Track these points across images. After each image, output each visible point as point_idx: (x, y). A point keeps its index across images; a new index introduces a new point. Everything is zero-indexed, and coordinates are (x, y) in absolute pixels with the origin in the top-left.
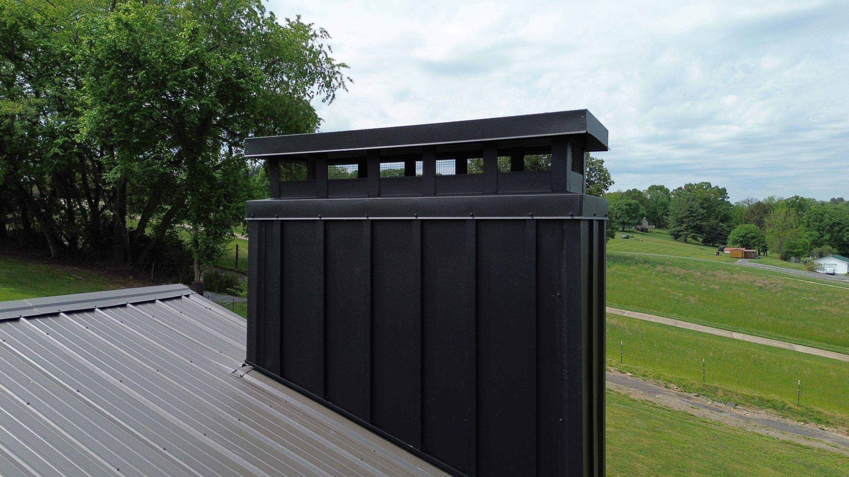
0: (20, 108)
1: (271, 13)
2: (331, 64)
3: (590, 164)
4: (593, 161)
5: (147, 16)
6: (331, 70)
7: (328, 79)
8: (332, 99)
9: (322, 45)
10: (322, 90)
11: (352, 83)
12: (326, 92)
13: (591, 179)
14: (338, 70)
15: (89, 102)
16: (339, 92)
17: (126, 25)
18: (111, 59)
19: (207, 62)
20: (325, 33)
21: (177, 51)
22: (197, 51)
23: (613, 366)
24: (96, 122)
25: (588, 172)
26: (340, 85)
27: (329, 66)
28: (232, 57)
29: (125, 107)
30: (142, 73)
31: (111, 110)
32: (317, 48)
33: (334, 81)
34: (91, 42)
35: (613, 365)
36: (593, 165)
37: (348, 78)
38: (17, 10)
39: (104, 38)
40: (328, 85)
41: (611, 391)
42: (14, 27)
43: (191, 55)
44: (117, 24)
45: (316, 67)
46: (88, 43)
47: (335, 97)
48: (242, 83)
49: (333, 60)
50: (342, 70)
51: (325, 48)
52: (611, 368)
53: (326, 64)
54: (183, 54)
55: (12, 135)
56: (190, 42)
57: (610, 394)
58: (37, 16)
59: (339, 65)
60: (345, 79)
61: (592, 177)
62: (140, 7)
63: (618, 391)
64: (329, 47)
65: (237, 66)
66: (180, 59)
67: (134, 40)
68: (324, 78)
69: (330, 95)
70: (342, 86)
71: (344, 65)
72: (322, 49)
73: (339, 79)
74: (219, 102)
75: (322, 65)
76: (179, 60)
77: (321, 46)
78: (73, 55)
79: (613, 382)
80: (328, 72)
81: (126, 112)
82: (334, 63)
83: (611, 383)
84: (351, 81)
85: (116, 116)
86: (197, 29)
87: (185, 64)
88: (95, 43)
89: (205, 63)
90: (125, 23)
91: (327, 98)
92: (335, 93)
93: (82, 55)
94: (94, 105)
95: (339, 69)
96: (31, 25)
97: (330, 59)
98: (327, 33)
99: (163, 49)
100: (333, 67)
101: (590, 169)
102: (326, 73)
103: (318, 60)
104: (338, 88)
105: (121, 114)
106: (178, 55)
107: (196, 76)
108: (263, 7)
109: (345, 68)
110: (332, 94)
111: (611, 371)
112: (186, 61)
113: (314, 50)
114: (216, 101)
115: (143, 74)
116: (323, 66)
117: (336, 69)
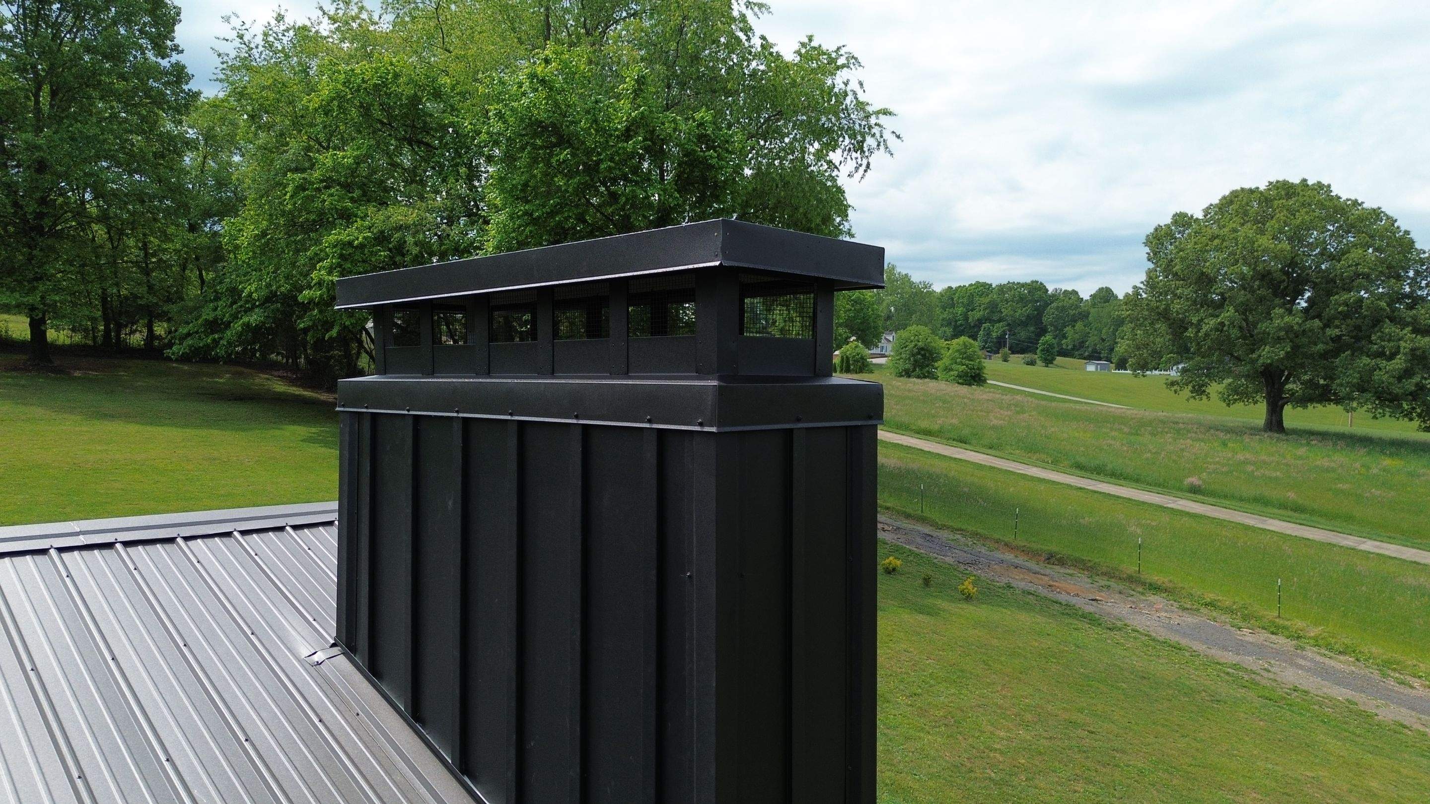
0: (415, 215)
1: (763, 38)
2: (864, 112)
3: (1416, 262)
4: (1422, 256)
5: (573, 66)
6: (864, 123)
7: (859, 138)
8: (865, 171)
9: (848, 81)
10: (849, 157)
11: (899, 140)
12: (854, 161)
13: (1419, 293)
14: (878, 121)
15: (498, 202)
16: (878, 158)
17: (543, 82)
18: (524, 135)
19: (660, 127)
20: (853, 60)
21: (614, 115)
22: (642, 113)
23: (1420, 677)
24: (505, 232)
25: (1412, 279)
26: (878, 145)
27: (862, 114)
28: (698, 116)
29: (544, 207)
30: (565, 152)
31: (526, 213)
32: (839, 86)
33: (870, 141)
34: (500, 112)
35: (1421, 674)
36: (1423, 265)
37: (893, 132)
38: (418, 75)
39: (515, 104)
40: (859, 147)
41: (1405, 727)
42: (415, 100)
43: (634, 119)
44: (531, 82)
45: (839, 119)
46: (496, 115)
47: (871, 167)
48: (711, 157)
49: (868, 104)
50: (883, 120)
51: (853, 85)
52: (1414, 679)
53: (856, 113)
54: (624, 119)
55: (403, 255)
56: (634, 99)
57: (1400, 733)
58: (445, 80)
59: (878, 113)
60: (887, 135)
61: (1421, 288)
62: (563, 53)
63: (1422, 729)
64: (861, 84)
65: (705, 129)
66: (619, 127)
67: (556, 105)
68: (853, 136)
69: (861, 165)
70: (882, 147)
71: (886, 112)
72: (849, 88)
73: (878, 135)
74: (675, 190)
75: (849, 115)
76: (617, 129)
77: (846, 84)
78: (479, 133)
79: (1413, 709)
80: (860, 125)
81: (545, 215)
82: (870, 109)
83: (1408, 711)
84: (898, 137)
85: (535, 221)
86: (643, 77)
87: (627, 134)
88: (504, 114)
89: (656, 130)
90: (542, 80)
91: (857, 169)
92: (871, 160)
93: (488, 133)
94: (504, 206)
95: (877, 118)
96: (437, 95)
97: (862, 103)
98: (856, 59)
99: (594, 115)
100: (868, 117)
101: (1417, 273)
102: (857, 127)
103: (844, 106)
104: (876, 152)
105: (539, 217)
106: (616, 121)
107: (641, 151)
108: (751, 29)
109: (888, 117)
110: (865, 162)
111: (1412, 687)
112: (628, 129)
113: (836, 90)
114: (671, 189)
115: (567, 155)
116: (852, 116)
117: (873, 120)
